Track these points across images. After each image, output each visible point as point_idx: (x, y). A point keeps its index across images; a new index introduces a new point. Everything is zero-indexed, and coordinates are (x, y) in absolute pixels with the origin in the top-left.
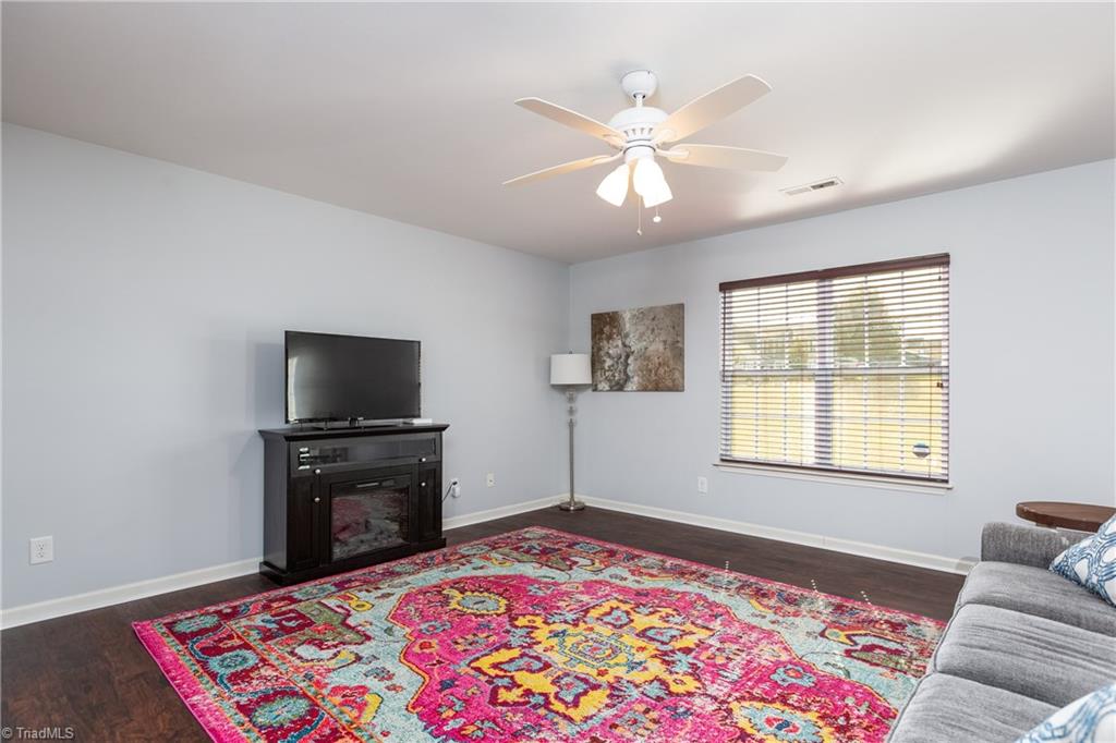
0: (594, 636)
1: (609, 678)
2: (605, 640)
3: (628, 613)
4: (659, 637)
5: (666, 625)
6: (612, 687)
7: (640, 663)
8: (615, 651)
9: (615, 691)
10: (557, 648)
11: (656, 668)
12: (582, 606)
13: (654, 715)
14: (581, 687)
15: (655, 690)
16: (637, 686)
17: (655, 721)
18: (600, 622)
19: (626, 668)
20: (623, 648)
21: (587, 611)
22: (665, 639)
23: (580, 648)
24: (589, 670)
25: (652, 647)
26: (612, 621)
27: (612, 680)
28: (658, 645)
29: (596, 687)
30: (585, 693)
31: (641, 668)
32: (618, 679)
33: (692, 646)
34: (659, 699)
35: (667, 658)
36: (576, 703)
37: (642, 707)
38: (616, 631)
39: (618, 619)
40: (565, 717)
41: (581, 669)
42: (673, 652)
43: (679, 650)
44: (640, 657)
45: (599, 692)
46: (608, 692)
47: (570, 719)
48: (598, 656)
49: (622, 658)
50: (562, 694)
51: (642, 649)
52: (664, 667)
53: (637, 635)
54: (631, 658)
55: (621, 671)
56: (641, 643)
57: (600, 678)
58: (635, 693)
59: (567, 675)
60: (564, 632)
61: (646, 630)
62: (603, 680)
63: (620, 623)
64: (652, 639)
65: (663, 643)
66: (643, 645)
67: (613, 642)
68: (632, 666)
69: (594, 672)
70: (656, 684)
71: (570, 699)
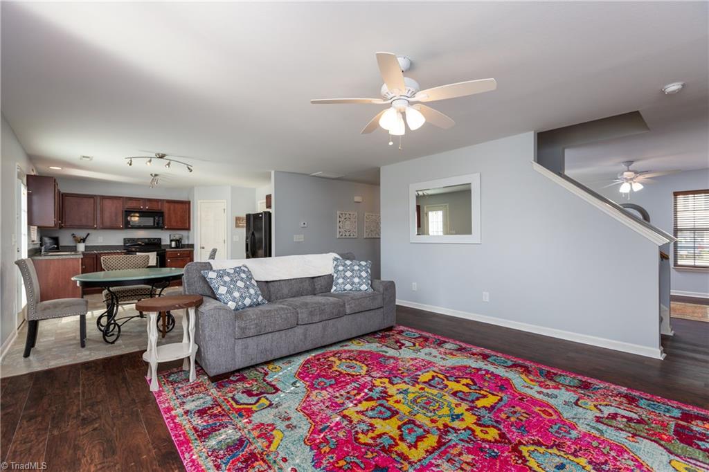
0: (429, 414)
1: (418, 386)
2: (421, 411)
3: (402, 438)
4: (383, 410)
5: (373, 421)
6: (418, 383)
7: (401, 393)
8: (414, 401)
9: (415, 381)
10: (453, 406)
11: (392, 390)
12: (445, 452)
13: (400, 372)
14: (432, 382)
15: (396, 380)
16: (405, 382)
17: (400, 370)
18: (426, 428)
19: (409, 391)
20: (409, 403)
21: (440, 443)
22: (380, 408)
23: (437, 404)
24: (430, 391)
25: (391, 403)
26: (416, 429)
27: (417, 385)
28: (387, 404)
29: (425, 382)
30: (430, 380)
31: (401, 390)
32: (413, 385)
33: (364, 402)
34: (395, 377)
35: (384, 395)
36: (433, 377)
37: (404, 374)
38: (412, 418)
39: (411, 431)
40: (437, 373)
41: (435, 392)
42: (378, 399)
43: (374, 400)
44: (400, 397)
45: (423, 380)
46: (419, 380)
47: (434, 372)
48: (425, 398)
49: (411, 397)
50: (440, 381)
51: (397, 402)
52: (388, 390)
53: (397, 413)
54: (405, 396)
55: (412, 389)
56: (397, 406)
57: (423, 386)
58: (406, 379)
59: (442, 389)
60: (453, 420)
61: (390, 417)
62: (421, 386)
63: (410, 426)
64: (389, 409)
65: (381, 405)
66: (395, 405)
67: (416, 408)
68: (406, 392)
69: (426, 389)
70: (395, 382)
71: (436, 379)
